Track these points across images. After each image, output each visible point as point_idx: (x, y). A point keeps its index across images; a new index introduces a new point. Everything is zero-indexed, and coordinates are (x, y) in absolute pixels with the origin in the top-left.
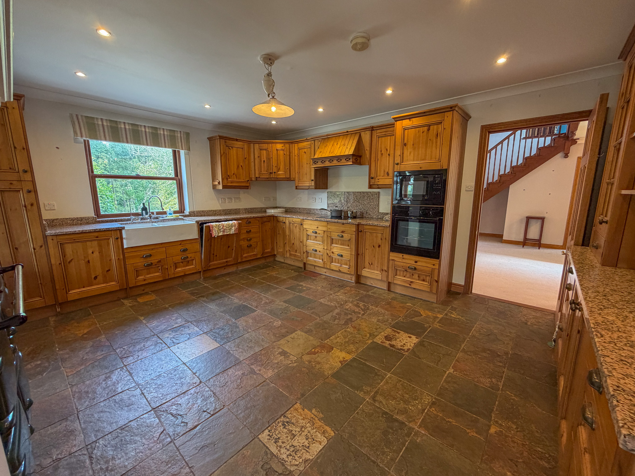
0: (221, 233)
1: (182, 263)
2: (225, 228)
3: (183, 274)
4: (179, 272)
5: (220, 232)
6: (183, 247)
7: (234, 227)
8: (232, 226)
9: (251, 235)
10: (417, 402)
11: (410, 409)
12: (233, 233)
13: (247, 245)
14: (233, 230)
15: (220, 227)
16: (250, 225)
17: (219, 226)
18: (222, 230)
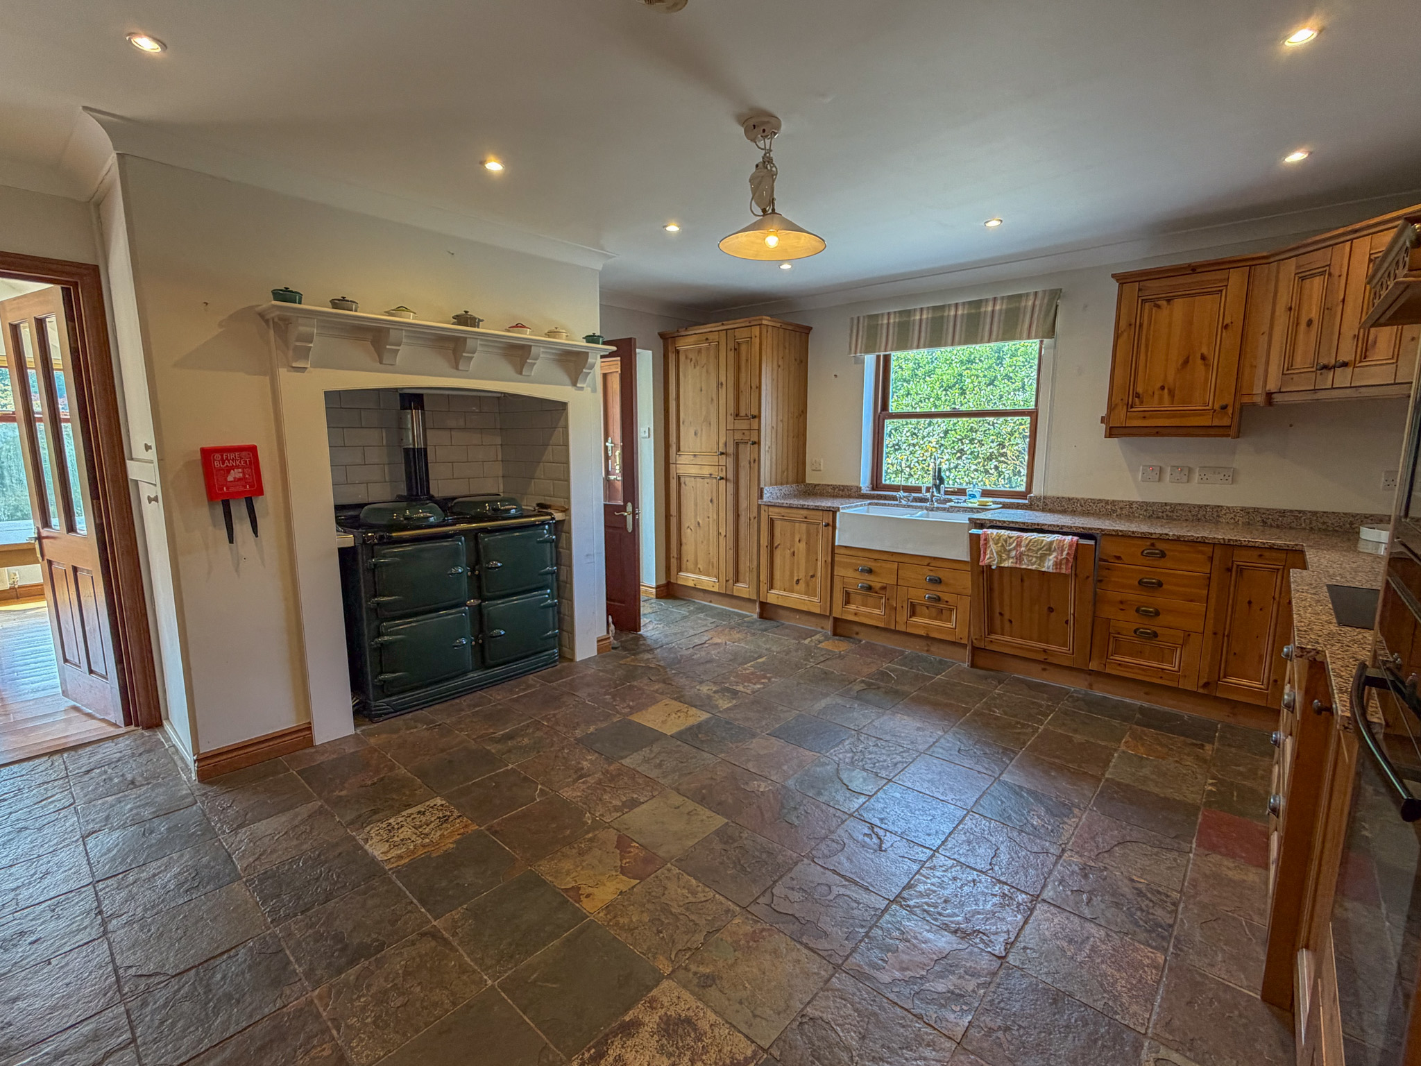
0: (1011, 561)
1: (928, 608)
2: (1023, 549)
3: (922, 633)
4: (917, 626)
5: (1009, 557)
6: (932, 574)
7: (1055, 554)
8: (1049, 549)
9: (1159, 600)
10: (369, 1020)
11: (359, 997)
12: (1051, 570)
13: (1137, 626)
14: (1051, 563)
15: (1010, 544)
16: (1161, 563)
17: (1006, 541)
18: (1013, 553)
